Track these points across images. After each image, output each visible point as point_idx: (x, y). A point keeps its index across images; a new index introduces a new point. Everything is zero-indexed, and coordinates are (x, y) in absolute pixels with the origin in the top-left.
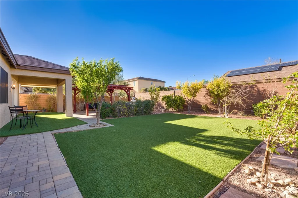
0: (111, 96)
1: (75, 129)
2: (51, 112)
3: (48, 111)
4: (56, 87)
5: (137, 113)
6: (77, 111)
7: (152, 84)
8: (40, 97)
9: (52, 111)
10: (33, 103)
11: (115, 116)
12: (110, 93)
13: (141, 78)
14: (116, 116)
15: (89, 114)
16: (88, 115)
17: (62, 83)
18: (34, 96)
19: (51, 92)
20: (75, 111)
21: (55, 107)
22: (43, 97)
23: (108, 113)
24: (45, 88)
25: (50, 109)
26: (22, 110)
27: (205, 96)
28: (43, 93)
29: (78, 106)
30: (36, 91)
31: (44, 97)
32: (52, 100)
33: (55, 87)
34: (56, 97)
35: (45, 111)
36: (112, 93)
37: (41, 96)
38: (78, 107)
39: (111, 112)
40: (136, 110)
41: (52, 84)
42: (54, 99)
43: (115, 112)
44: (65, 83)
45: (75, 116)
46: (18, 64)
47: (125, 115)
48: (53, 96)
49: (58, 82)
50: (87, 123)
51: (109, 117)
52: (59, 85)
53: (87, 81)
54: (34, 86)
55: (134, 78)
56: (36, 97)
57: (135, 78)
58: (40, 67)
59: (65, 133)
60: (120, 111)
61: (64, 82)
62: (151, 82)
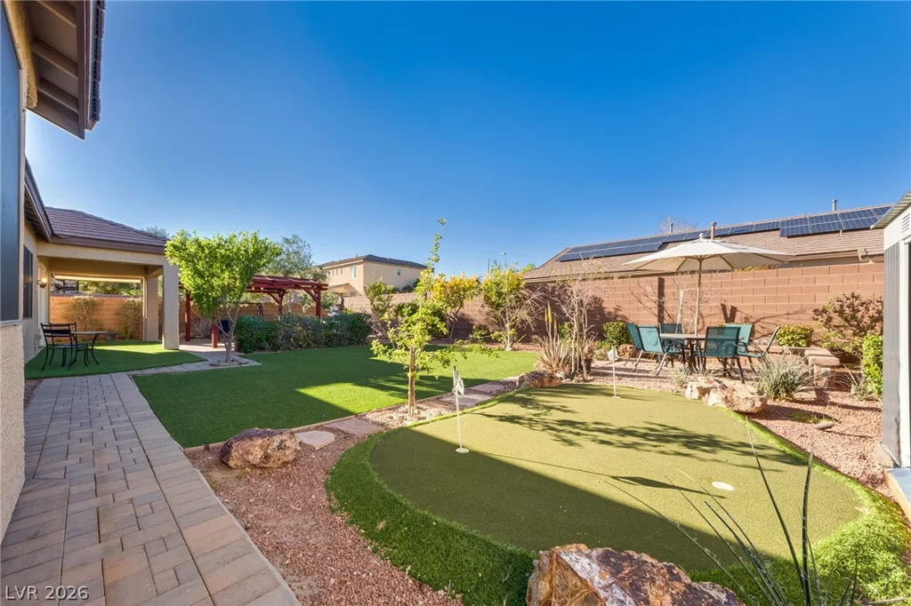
0: (280, 302)
1: (177, 369)
2: (128, 340)
3: (122, 338)
4: (142, 281)
5: (330, 342)
6: (194, 338)
7: (399, 274)
8: (101, 303)
9: (131, 337)
10: (84, 319)
11: (275, 348)
12: (277, 296)
13: (370, 259)
14: (279, 348)
15: (218, 344)
16: (215, 346)
17: (154, 273)
18: (86, 303)
19: (131, 292)
20: (187, 338)
21: (137, 329)
22: (108, 305)
23: (259, 340)
24: (114, 283)
25: (126, 332)
26: (68, 331)
27: (483, 306)
28: (108, 292)
29: (198, 327)
30: (89, 287)
31: (112, 305)
32: (132, 311)
33: (139, 281)
34: (140, 305)
35: (114, 338)
36: (281, 296)
37: (103, 301)
38: (197, 330)
39: (267, 339)
40: (325, 335)
41: (133, 274)
42: (137, 308)
43: (277, 339)
44: (162, 273)
45: (183, 347)
46: (56, 232)
47: (301, 346)
48: (133, 301)
49: (147, 271)
50: (206, 360)
51: (262, 349)
52: (149, 276)
53: (201, 276)
54: (83, 279)
55: (354, 257)
56: (91, 306)
57: (357, 259)
58: (104, 240)
59: (156, 374)
60: (287, 337)
61: (160, 270)
62: (396, 269)
